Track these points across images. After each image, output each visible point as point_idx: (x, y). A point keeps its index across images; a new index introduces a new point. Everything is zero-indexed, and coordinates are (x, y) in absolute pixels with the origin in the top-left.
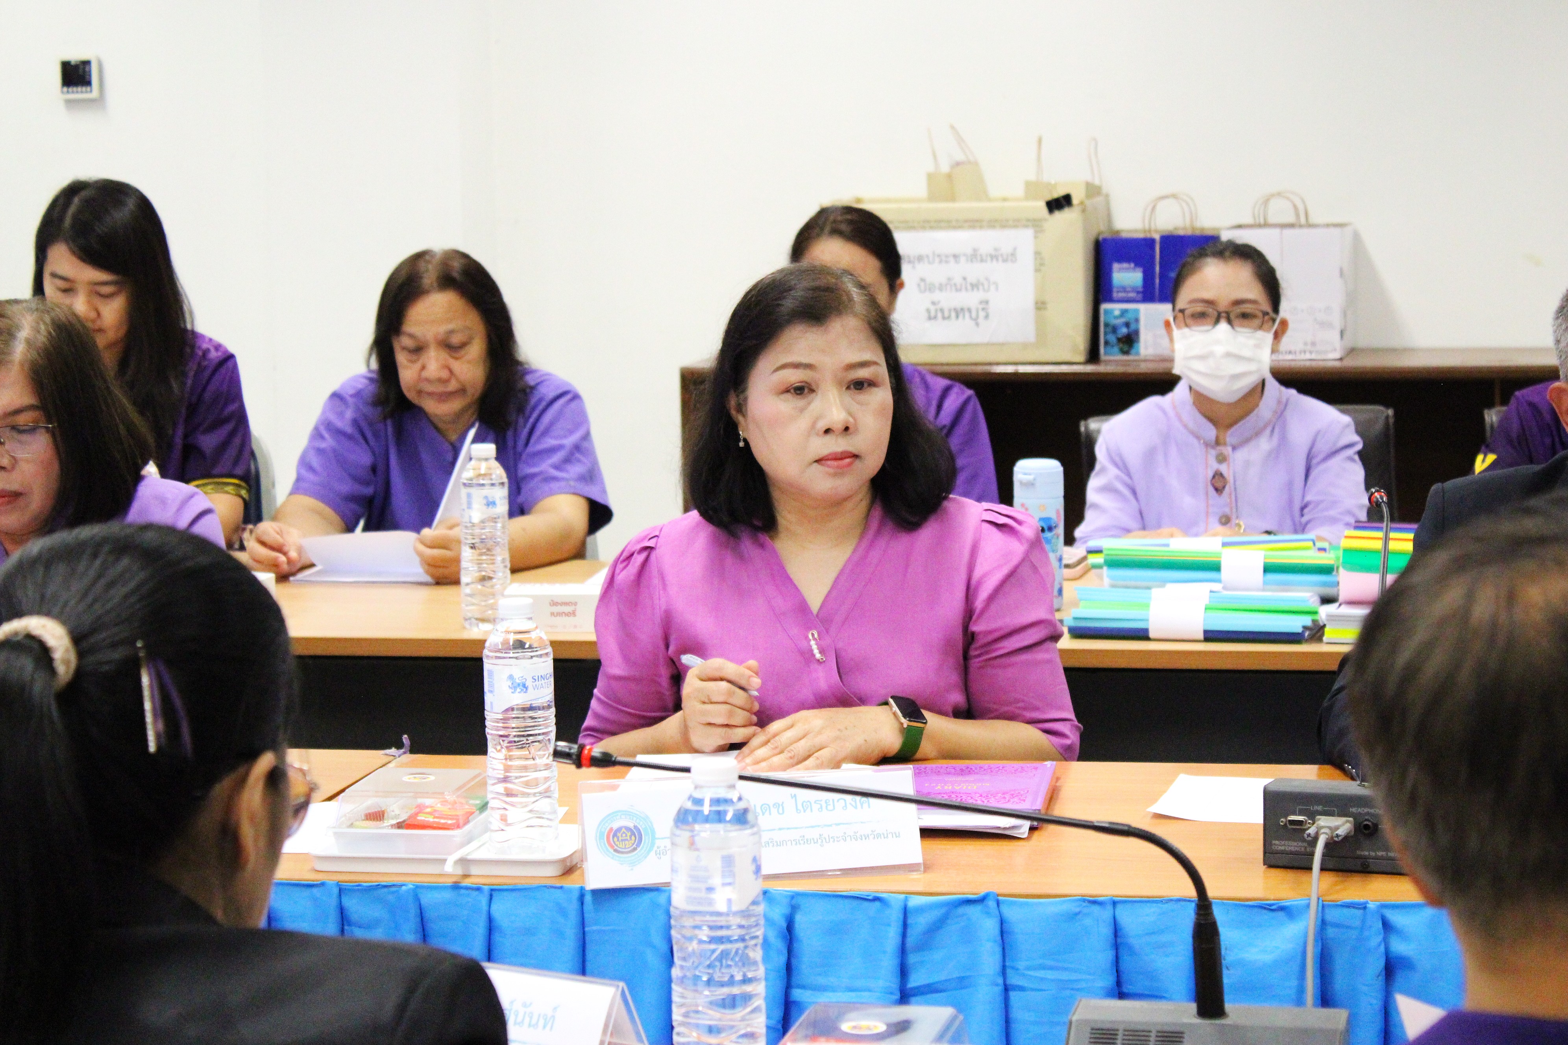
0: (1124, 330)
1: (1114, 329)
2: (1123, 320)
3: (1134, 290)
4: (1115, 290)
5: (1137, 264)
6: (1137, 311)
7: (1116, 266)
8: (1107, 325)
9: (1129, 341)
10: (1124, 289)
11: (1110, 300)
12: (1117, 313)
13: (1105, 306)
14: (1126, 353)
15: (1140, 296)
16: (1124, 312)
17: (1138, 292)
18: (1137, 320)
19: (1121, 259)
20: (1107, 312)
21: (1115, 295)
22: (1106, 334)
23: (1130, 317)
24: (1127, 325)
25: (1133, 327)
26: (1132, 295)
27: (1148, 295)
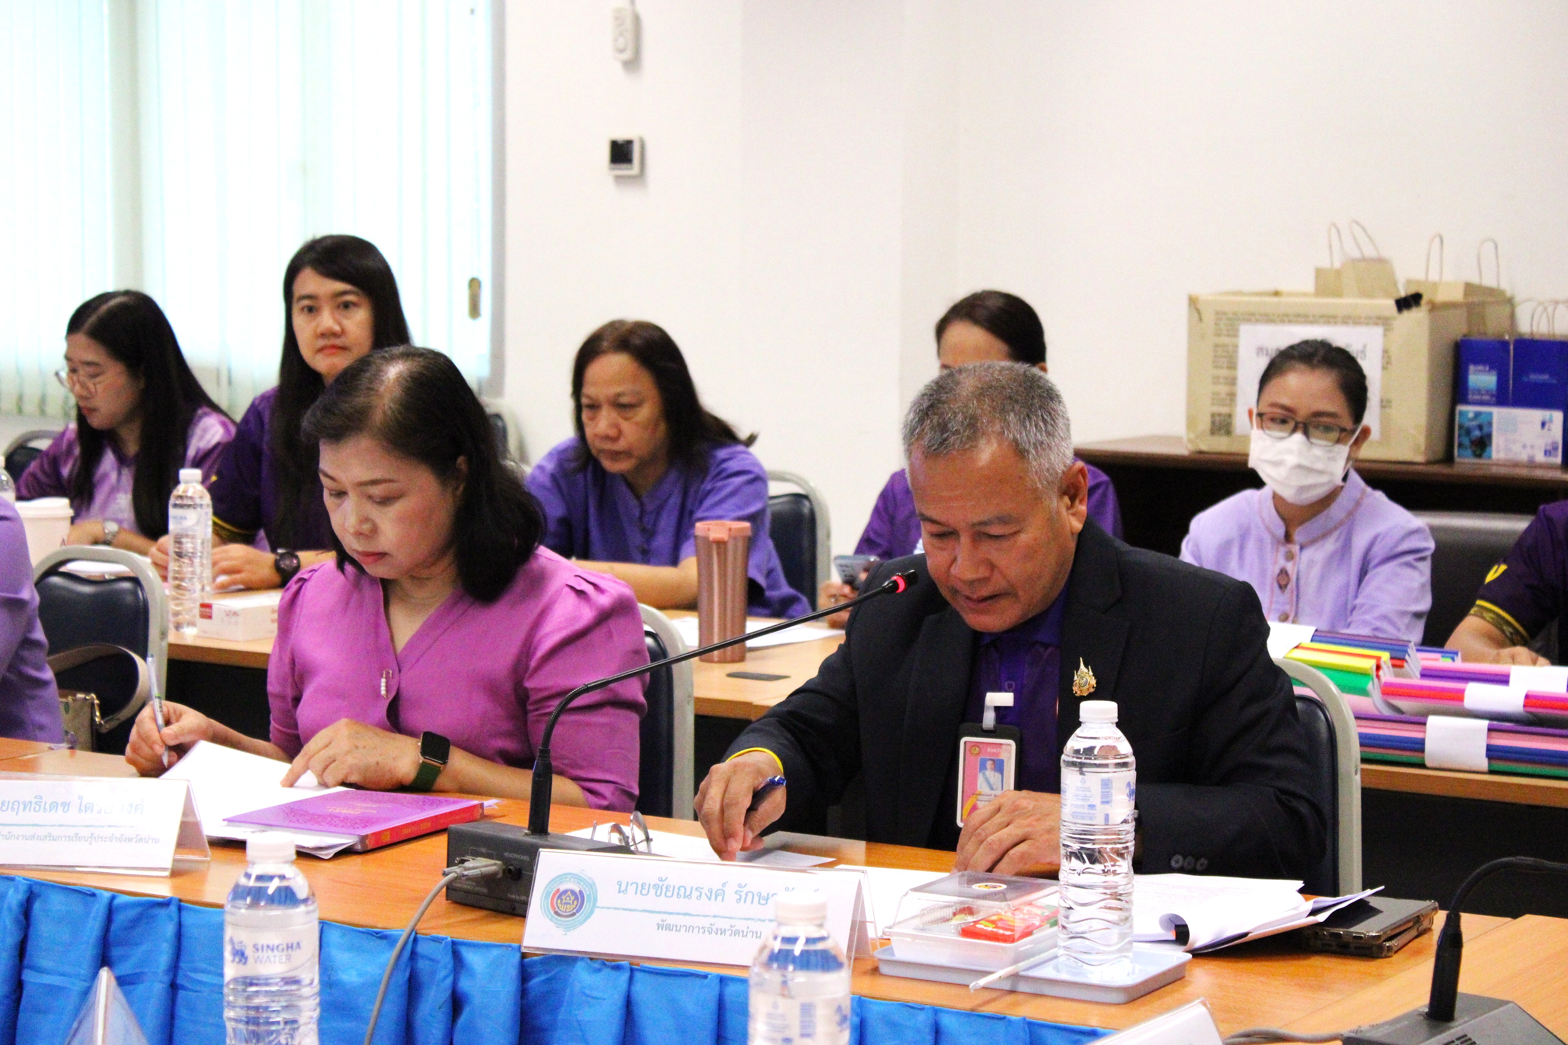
0: (1477, 433)
1: (1468, 432)
2: (1475, 423)
3: (1488, 392)
4: (1470, 393)
5: (1491, 368)
6: (1490, 414)
7: (1472, 368)
8: (1461, 427)
9: (1482, 444)
10: (1478, 391)
11: (1466, 402)
12: (1471, 415)
13: (1461, 408)
14: (1479, 456)
15: (1494, 399)
16: (1477, 415)
17: (1492, 396)
18: (1490, 424)
19: (1476, 363)
20: (1461, 413)
21: (1470, 397)
22: (1460, 436)
23: (1482, 420)
24: (1480, 427)
25: (1486, 430)
26: (1486, 398)
27: (1502, 398)
